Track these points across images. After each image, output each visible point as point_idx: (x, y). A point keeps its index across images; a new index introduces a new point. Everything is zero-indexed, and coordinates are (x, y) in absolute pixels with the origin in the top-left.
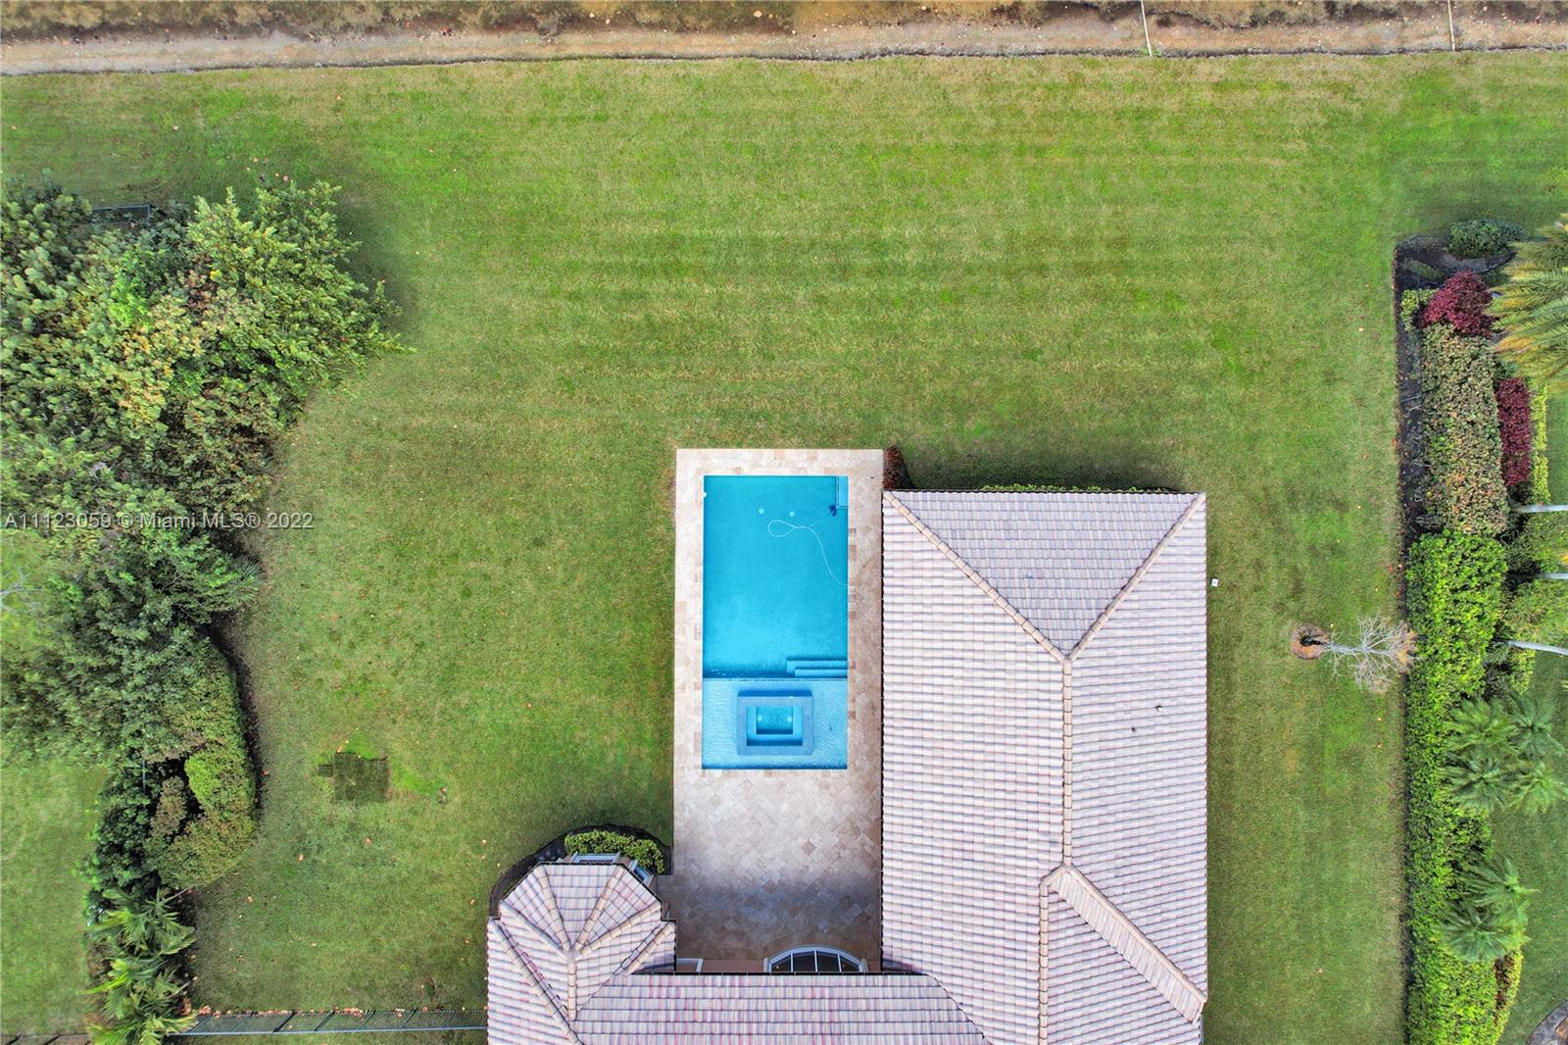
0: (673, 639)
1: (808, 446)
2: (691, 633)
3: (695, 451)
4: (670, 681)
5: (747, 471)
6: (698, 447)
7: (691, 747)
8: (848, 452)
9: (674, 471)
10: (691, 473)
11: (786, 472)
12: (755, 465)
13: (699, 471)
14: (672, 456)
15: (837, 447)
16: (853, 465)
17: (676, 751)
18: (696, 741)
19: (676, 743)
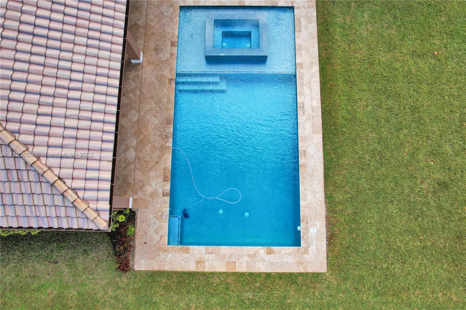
0: (322, 103)
1: (203, 274)
2: (307, 108)
3: (310, 270)
4: (322, 70)
5: (261, 250)
6: (307, 274)
7: (303, 22)
8: (167, 268)
9: (328, 251)
10: (313, 249)
11: (224, 249)
12: (253, 256)
13: (306, 251)
14: (330, 264)
15: (177, 273)
16: (163, 255)
17: (315, 19)
18: (300, 26)
19: (315, 25)
